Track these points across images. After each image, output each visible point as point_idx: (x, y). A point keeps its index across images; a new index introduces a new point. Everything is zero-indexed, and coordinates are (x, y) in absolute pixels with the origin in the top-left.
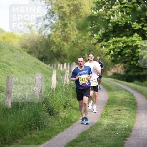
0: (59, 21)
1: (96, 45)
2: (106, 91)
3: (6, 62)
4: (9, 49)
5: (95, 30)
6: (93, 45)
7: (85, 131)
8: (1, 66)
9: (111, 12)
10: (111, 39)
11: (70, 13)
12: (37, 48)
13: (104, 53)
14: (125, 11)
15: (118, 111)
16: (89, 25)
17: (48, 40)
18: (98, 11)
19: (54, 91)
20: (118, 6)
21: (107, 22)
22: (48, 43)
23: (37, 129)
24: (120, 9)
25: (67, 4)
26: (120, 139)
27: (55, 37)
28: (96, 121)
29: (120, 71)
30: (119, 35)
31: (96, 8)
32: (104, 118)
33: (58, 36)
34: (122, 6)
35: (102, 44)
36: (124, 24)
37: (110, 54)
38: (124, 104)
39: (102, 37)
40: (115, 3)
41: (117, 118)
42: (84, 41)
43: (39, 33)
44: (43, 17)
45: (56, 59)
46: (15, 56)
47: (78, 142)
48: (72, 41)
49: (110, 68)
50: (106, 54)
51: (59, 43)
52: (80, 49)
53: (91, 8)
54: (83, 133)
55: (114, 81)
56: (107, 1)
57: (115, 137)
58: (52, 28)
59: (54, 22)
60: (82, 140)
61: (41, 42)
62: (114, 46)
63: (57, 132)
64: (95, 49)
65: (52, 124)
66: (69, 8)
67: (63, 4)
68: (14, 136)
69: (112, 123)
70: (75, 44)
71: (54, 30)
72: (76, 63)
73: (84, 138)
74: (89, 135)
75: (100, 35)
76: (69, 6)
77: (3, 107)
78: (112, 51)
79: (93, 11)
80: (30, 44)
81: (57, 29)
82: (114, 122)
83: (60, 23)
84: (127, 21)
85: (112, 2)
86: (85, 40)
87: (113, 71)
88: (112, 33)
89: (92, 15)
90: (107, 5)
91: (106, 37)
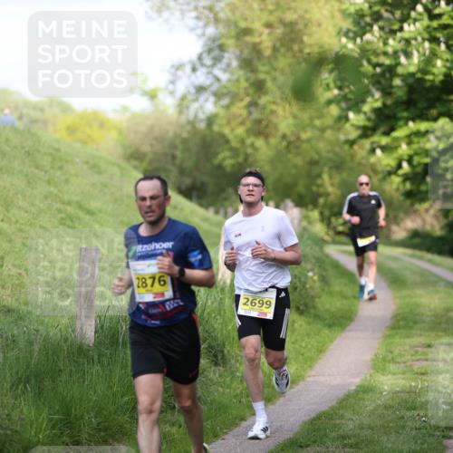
0: (241, 73)
1: (356, 147)
2: (389, 286)
3: (77, 202)
4: (87, 163)
5: (350, 99)
6: (346, 147)
7: (324, 413)
8: (63, 215)
9: (400, 41)
10: (401, 127)
11: (275, 49)
12: (174, 157)
13: (379, 169)
14: (442, 39)
15: (425, 350)
16: (332, 85)
17: (208, 132)
18: (358, 40)
19: (227, 289)
20: (422, 25)
21: (388, 75)
22: (206, 142)
23: (174, 407)
24: (429, 33)
25: (263, 21)
26: (433, 435)
27: (229, 123)
28: (357, 381)
29: (432, 226)
30: (425, 112)
31: (355, 33)
32: (383, 371)
33: (239, 120)
34: (435, 24)
35: (373, 143)
36: (441, 78)
37: (401, 172)
38: (443, 326)
39: (374, 121)
40: (413, 14)
41: (423, 371)
42: (317, 133)
43: (180, 112)
44: (191, 62)
45: (230, 190)
46: (105, 186)
47: (301, 447)
48: (280, 134)
49: (401, 215)
50: (386, 173)
51: (242, 141)
52: (308, 159)
53: (339, 33)
54: (318, 418)
55: (412, 256)
56: (387, 11)
57: (416, 429)
58: (218, 96)
59: (224, 77)
60: (315, 442)
61: (185, 141)
62: (410, 149)
63: (236, 418)
64: (352, 157)
65: (223, 393)
66: (269, 34)
67: (253, 22)
68: (105, 431)
69: (408, 385)
70: (292, 144)
71: (226, 101)
72: (293, 201)
73: (322, 433)
74: (335, 426)
75: (369, 114)
76: (269, 25)
77: (69, 343)
78: (405, 165)
79: (344, 40)
80: (152, 145)
81: (235, 97)
82: (413, 384)
83: (242, 80)
84: (450, 69)
85: (402, 13)
86: (323, 130)
87: (410, 224)
88: (404, 107)
89: (341, 53)
90: (388, 20)
91: (385, 120)
